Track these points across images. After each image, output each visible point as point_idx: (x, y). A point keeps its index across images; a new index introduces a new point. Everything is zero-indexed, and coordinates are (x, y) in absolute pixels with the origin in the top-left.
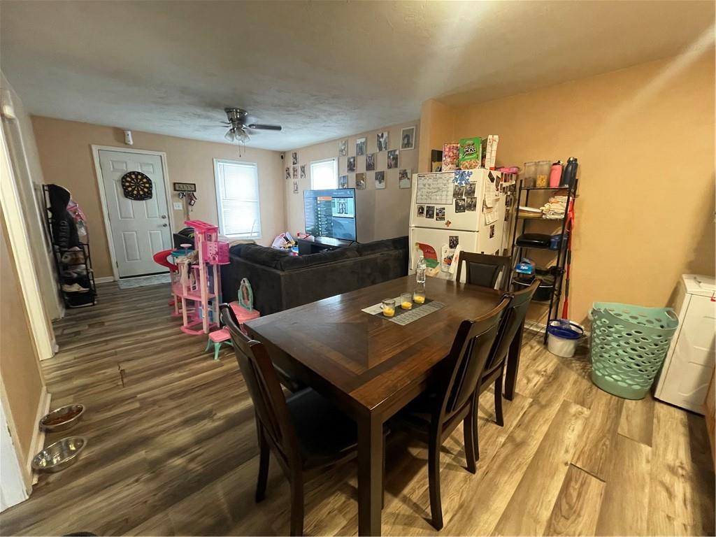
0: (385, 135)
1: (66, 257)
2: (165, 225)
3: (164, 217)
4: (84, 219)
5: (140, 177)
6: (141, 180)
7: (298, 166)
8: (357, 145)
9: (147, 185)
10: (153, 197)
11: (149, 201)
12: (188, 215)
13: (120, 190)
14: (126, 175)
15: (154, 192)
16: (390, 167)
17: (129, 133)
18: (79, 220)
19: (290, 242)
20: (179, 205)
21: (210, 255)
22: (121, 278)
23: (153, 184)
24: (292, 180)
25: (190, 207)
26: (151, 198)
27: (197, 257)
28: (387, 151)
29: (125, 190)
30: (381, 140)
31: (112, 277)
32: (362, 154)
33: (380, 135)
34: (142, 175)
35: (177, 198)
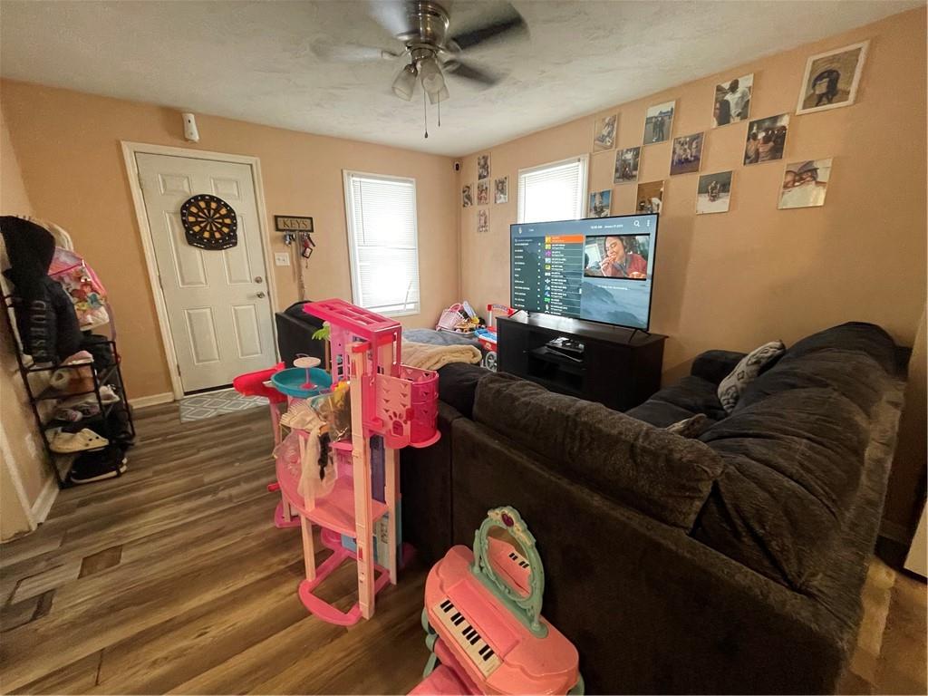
0: (745, 83)
1: (60, 377)
2: (260, 296)
3: (258, 281)
4: (102, 292)
5: (214, 205)
6: (217, 210)
7: (490, 182)
8: (649, 120)
9: (228, 221)
10: (238, 244)
11: (232, 251)
12: (300, 275)
13: (180, 230)
14: (189, 202)
15: (239, 233)
16: (752, 159)
17: (192, 117)
18: (90, 294)
19: (470, 320)
20: (285, 257)
21: (385, 416)
22: (186, 394)
23: (239, 220)
24: (475, 208)
25: (303, 261)
26: (235, 244)
27: (344, 416)
28: (746, 123)
29: (187, 230)
30: (728, 97)
31: (170, 393)
32: (661, 138)
33: (726, 86)
34: (218, 201)
35: (281, 245)
